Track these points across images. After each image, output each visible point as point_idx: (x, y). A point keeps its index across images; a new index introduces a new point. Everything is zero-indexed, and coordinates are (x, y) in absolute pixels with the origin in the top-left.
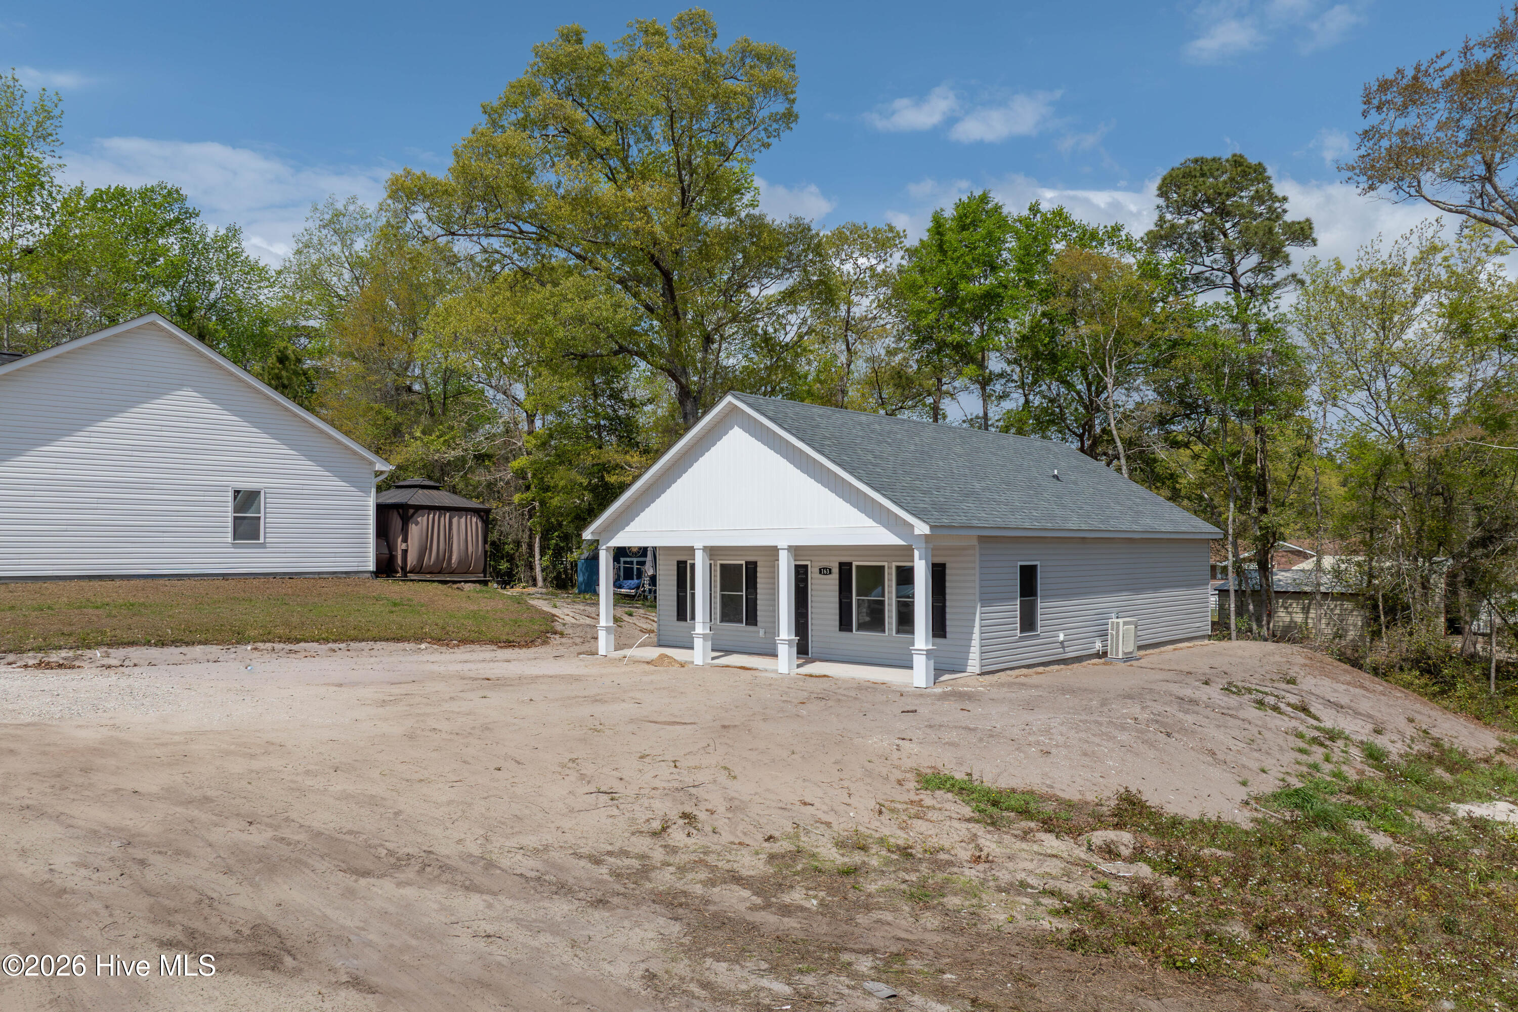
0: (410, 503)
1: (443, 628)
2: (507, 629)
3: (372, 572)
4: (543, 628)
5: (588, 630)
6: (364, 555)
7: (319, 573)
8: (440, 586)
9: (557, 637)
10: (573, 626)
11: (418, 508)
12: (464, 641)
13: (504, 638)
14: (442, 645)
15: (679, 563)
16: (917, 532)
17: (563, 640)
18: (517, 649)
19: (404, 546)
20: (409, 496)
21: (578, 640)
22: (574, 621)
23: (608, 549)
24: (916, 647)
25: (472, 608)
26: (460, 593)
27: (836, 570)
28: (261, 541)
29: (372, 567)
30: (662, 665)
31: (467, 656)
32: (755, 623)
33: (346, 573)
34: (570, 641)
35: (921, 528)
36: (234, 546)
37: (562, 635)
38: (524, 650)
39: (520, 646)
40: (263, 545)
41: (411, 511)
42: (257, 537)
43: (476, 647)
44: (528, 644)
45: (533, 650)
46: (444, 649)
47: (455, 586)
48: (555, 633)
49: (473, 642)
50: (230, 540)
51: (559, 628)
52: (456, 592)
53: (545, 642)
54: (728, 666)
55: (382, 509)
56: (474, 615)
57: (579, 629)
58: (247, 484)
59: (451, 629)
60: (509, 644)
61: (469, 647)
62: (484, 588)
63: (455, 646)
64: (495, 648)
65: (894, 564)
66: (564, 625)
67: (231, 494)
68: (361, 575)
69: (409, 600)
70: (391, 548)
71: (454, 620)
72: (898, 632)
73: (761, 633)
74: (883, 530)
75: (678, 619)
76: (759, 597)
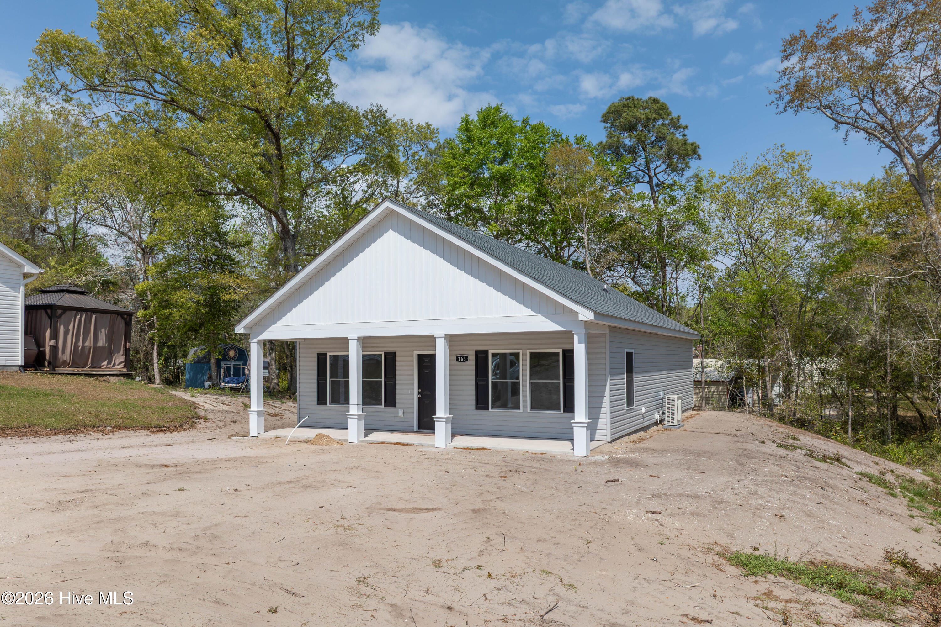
0: (59, 304)
1: (96, 416)
2: (156, 416)
3: (20, 366)
4: (188, 414)
5: (226, 415)
6: (12, 350)
8: (88, 379)
9: (202, 421)
10: (213, 412)
11: (66, 309)
12: (118, 428)
13: (155, 423)
14: (97, 432)
15: (319, 355)
16: (581, 318)
17: (208, 424)
18: (168, 433)
19: (52, 343)
20: (57, 299)
21: (220, 424)
22: (212, 408)
23: (259, 342)
24: (576, 420)
25: (120, 397)
26: (108, 385)
27: (472, 358)
29: (20, 361)
30: (322, 444)
31: (125, 442)
32: (394, 405)
34: (214, 425)
35: (585, 315)
37: (205, 419)
38: (175, 434)
39: (171, 431)
41: (59, 311)
43: (130, 433)
44: (178, 428)
45: (182, 434)
46: (99, 435)
47: (102, 379)
48: (199, 418)
49: (126, 428)
51: (202, 414)
52: (104, 384)
53: (192, 427)
54: (383, 443)
55: (29, 309)
56: (124, 404)
57: (219, 414)
59: (105, 416)
60: (160, 429)
61: (123, 433)
62: (129, 381)
63: (109, 432)
64: (148, 432)
65: (528, 351)
66: (206, 411)
68: (9, 369)
69: (59, 391)
70: (40, 344)
71: (106, 408)
72: (532, 408)
73: (400, 413)
74: (541, 318)
75: (318, 404)
76: (397, 382)
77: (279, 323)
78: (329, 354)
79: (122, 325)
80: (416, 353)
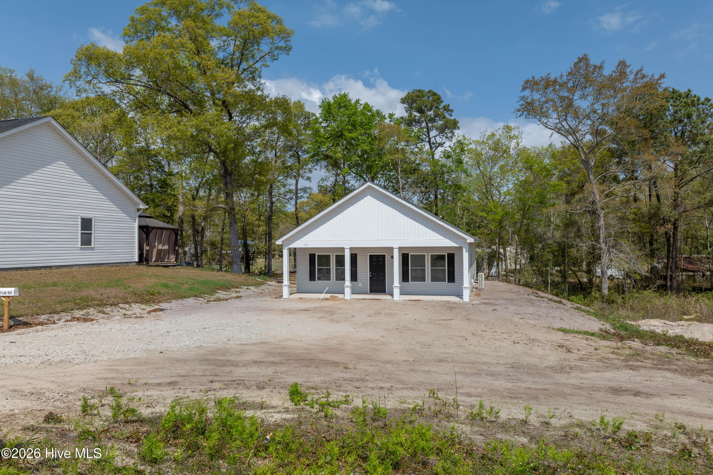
0: (150, 225)
3: (136, 262)
6: (133, 253)
7: (116, 263)
11: (153, 228)
15: (310, 255)
16: (468, 241)
19: (148, 248)
23: (289, 249)
24: (464, 286)
28: (92, 246)
29: (137, 259)
32: (356, 280)
33: (126, 263)
35: (470, 240)
36: (81, 249)
40: (93, 249)
41: (150, 230)
42: (90, 244)
47: (166, 268)
50: (79, 246)
58: (87, 215)
67: (80, 220)
68: (132, 264)
70: (143, 249)
72: (431, 281)
73: (360, 284)
74: (448, 241)
75: (310, 280)
76: (358, 269)
77: (301, 239)
78: (316, 254)
79: (173, 235)
80: (368, 254)
